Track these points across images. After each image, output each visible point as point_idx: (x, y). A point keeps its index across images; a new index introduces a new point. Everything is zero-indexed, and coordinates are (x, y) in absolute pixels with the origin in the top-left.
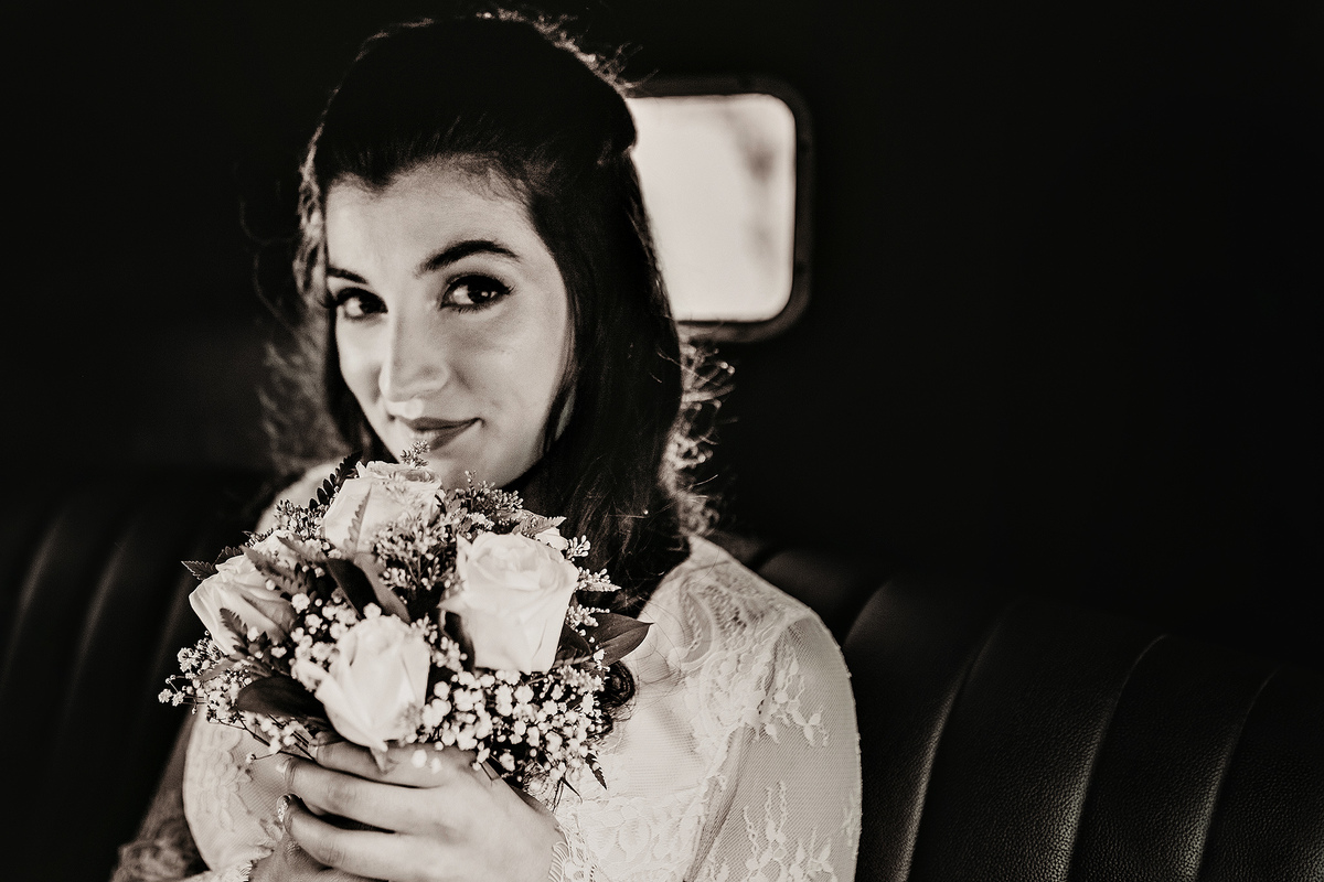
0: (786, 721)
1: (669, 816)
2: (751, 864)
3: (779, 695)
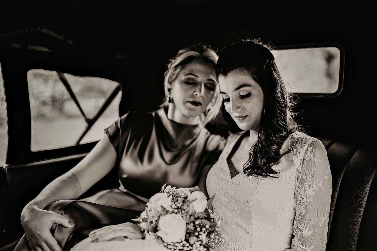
0: (310, 157)
1: (289, 175)
2: (305, 184)
3: (309, 153)
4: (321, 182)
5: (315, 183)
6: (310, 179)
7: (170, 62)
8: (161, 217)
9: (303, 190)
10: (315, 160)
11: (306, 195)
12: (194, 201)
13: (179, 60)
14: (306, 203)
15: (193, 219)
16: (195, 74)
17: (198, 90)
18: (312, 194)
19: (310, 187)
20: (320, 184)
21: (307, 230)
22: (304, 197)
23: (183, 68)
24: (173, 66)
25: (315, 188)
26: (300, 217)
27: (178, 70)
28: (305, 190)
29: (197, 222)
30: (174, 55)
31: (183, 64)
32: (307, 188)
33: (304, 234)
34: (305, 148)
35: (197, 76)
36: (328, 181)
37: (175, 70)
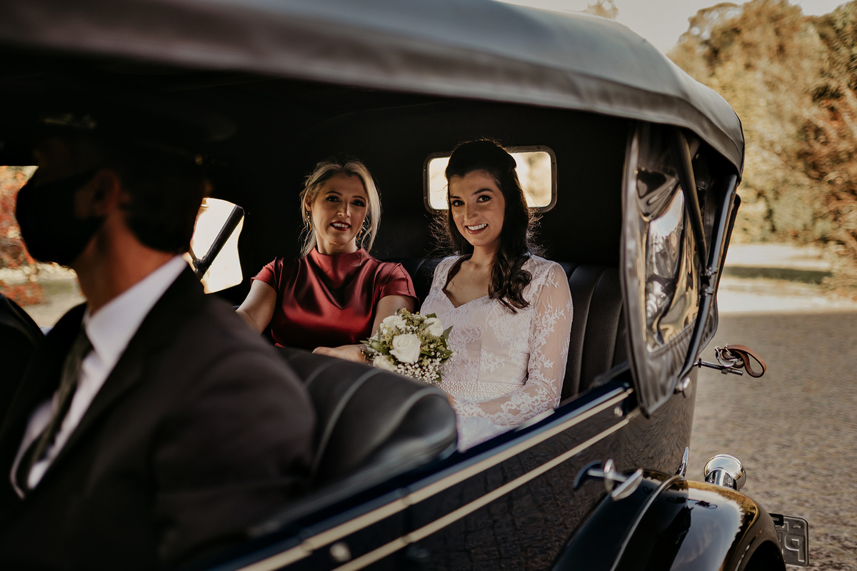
0: (550, 284)
3: (549, 278)
4: (562, 311)
5: (556, 311)
6: (551, 307)
7: (307, 178)
8: (395, 337)
9: (543, 319)
10: (556, 286)
11: (547, 324)
12: (430, 324)
13: (317, 175)
14: (547, 333)
15: (428, 341)
16: (338, 191)
17: (342, 210)
18: (554, 322)
19: (551, 315)
20: (562, 313)
21: (549, 361)
22: (545, 326)
23: (322, 185)
24: (311, 183)
25: (557, 316)
26: (540, 348)
27: (317, 189)
28: (546, 319)
29: (432, 346)
30: (311, 170)
31: (322, 180)
32: (548, 316)
33: (545, 365)
34: (546, 273)
35: (339, 194)
36: (570, 310)
37: (314, 189)
